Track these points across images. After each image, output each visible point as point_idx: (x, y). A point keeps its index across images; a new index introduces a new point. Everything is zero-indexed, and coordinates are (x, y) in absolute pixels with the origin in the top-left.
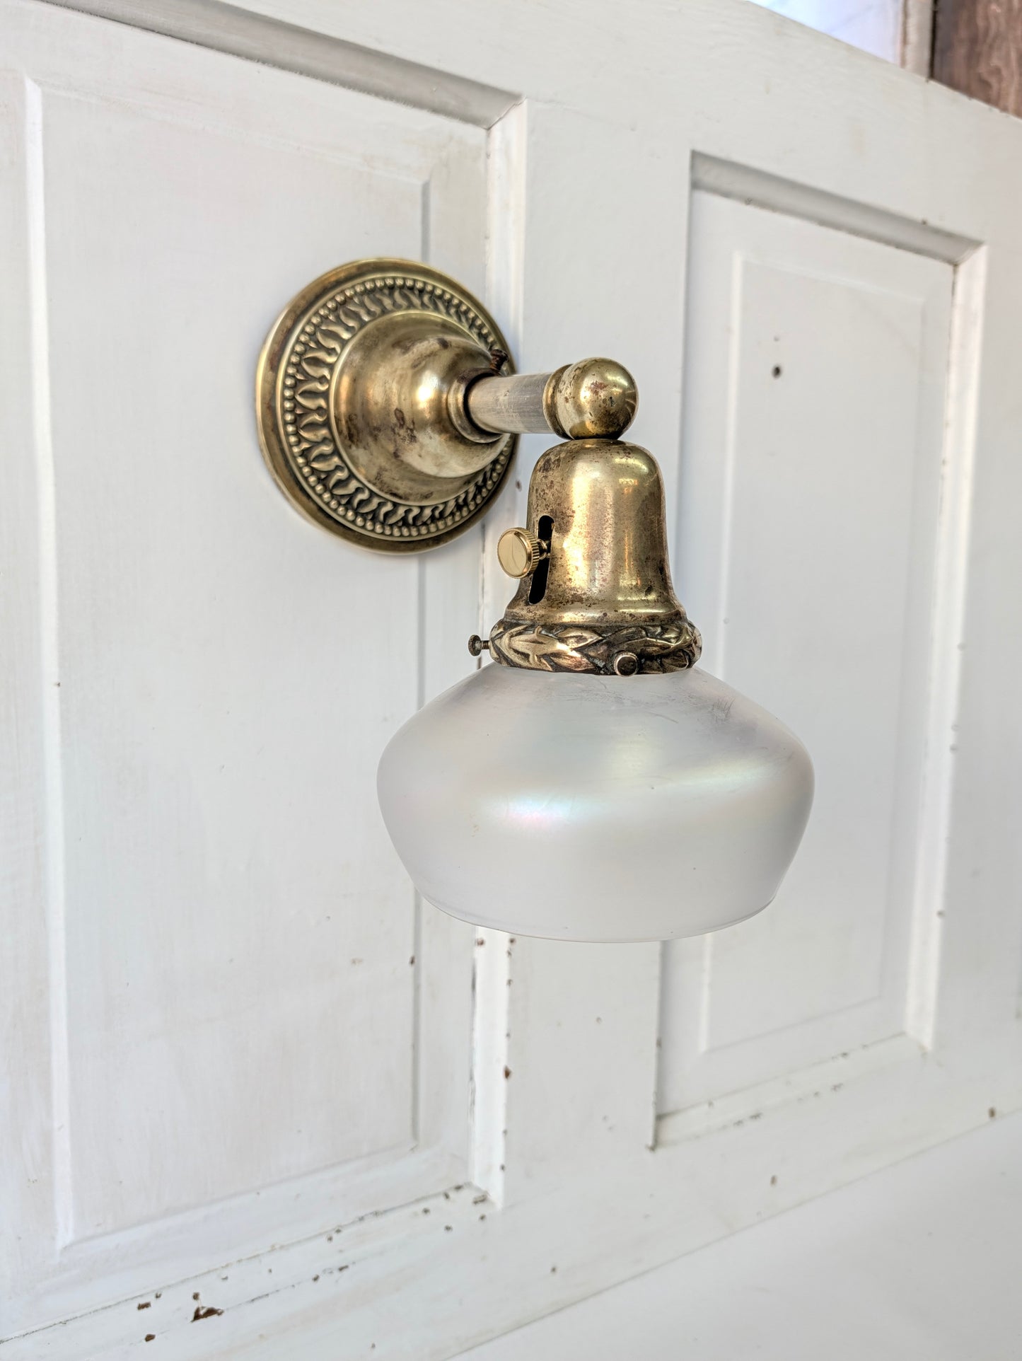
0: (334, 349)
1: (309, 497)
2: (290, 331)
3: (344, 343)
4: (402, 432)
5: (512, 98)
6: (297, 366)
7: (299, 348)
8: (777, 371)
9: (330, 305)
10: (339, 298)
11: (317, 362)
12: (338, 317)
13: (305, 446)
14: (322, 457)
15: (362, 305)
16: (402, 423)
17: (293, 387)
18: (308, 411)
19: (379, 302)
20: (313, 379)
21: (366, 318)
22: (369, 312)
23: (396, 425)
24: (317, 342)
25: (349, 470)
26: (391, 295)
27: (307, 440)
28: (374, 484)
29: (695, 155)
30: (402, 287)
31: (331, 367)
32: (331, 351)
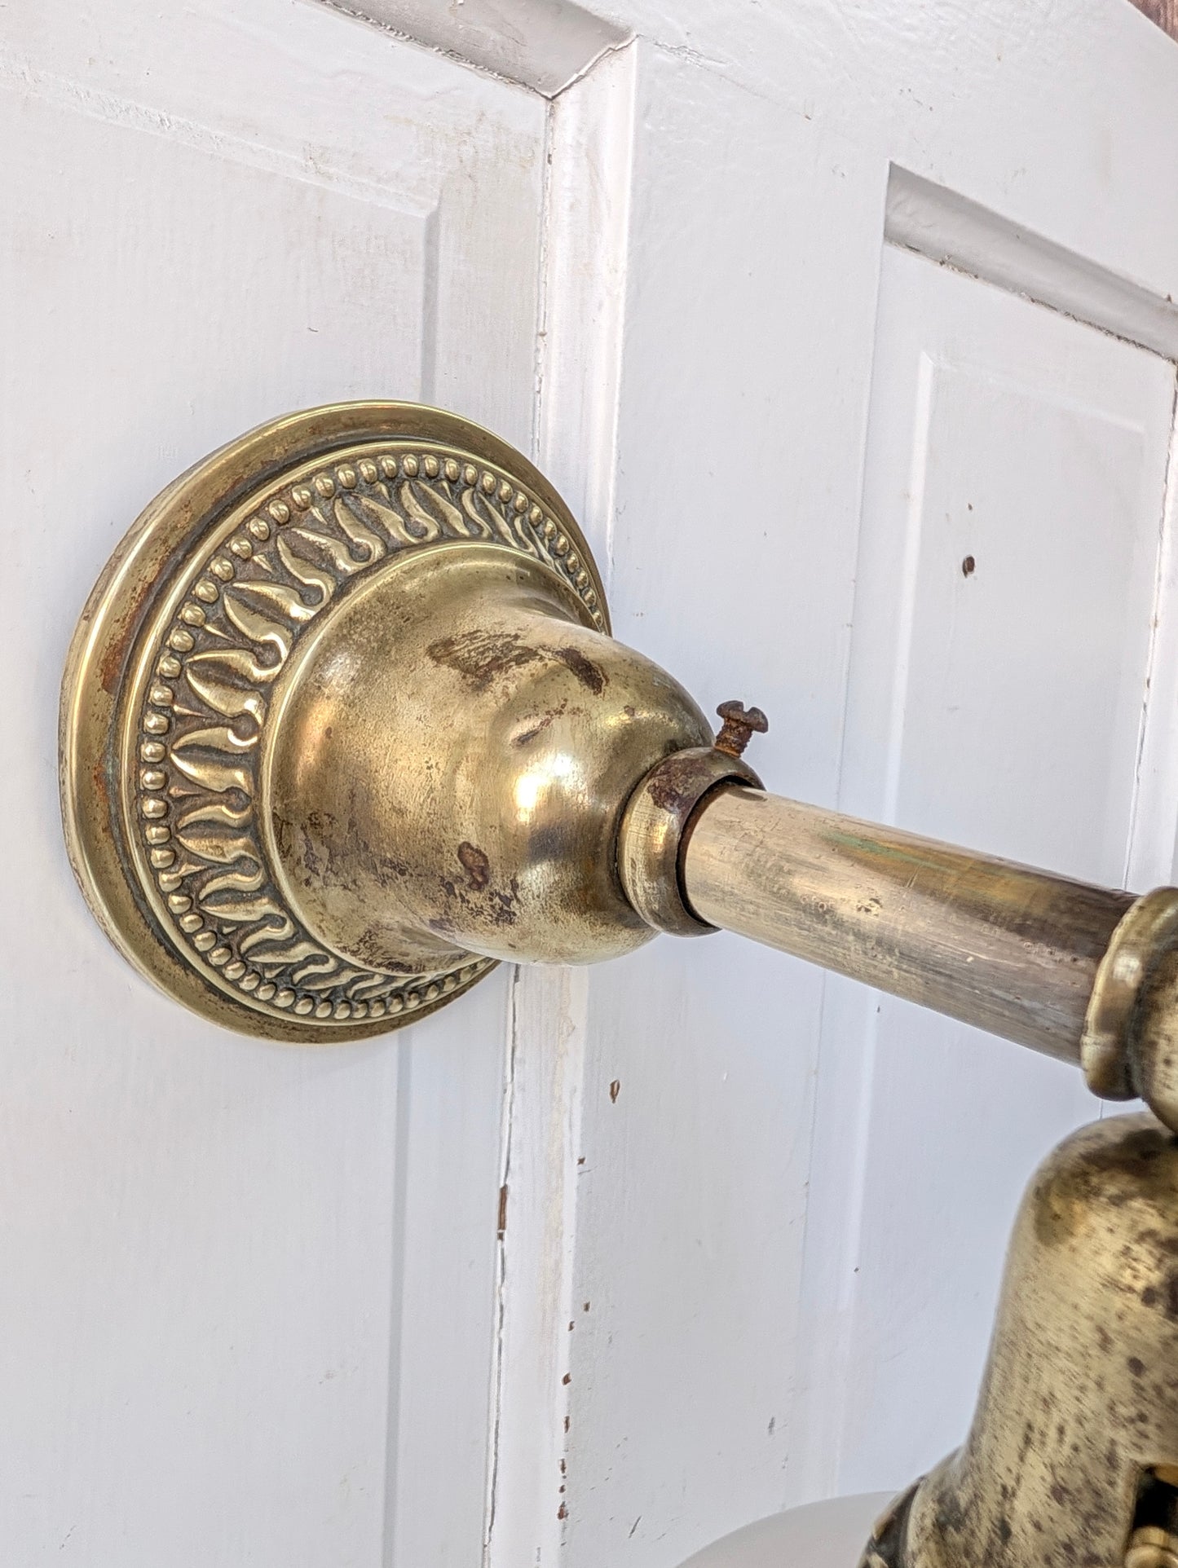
0: (271, 646)
1: (186, 966)
2: (155, 593)
3: (299, 633)
4: (475, 897)
5: (614, 35)
6: (175, 681)
7: (178, 639)
8: (969, 565)
9: (256, 527)
10: (277, 510)
11: (225, 676)
12: (275, 557)
13: (186, 869)
14: (235, 896)
15: (336, 531)
16: (480, 879)
17: (166, 734)
18: (201, 794)
19: (374, 524)
20: (219, 720)
21: (345, 565)
22: (354, 552)
23: (460, 879)
24: (226, 624)
25: (297, 923)
26: (395, 502)
27: (193, 858)
28: (354, 953)
29: (897, 175)
30: (414, 476)
31: (265, 691)
32: (263, 652)
